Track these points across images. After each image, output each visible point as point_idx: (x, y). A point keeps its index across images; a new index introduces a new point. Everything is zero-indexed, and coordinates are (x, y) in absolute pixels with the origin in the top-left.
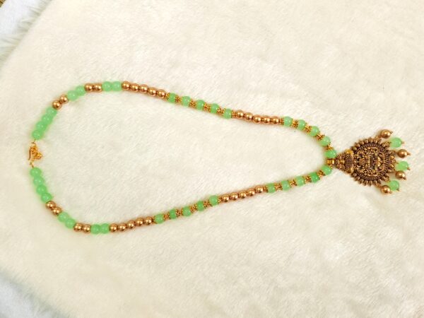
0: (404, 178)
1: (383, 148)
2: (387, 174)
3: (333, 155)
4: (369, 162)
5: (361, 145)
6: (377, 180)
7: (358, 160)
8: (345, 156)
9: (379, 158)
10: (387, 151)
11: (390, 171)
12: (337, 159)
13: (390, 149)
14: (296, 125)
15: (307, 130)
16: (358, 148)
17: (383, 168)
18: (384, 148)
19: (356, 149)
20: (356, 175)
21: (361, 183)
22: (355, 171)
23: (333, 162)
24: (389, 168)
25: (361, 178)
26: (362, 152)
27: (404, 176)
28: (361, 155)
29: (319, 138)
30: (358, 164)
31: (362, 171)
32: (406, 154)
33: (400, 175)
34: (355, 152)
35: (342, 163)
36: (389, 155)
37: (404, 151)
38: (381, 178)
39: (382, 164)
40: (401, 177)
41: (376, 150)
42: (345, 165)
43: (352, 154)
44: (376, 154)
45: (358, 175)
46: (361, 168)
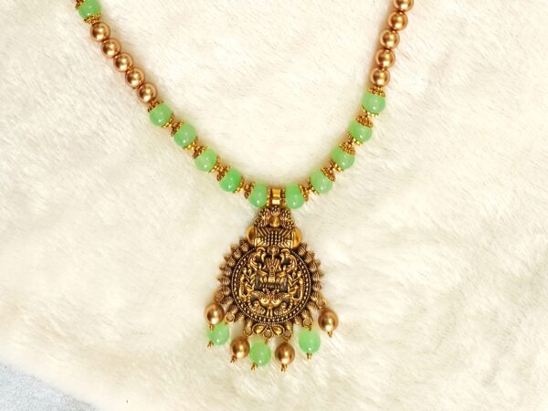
0: (234, 358)
1: (298, 313)
2: (241, 318)
3: (291, 201)
4: (271, 280)
5: (308, 266)
6: (231, 295)
7: (278, 257)
8: (287, 228)
9: (278, 302)
10: (293, 321)
11: (249, 324)
12: (283, 210)
13: (297, 326)
14: (363, 120)
15: (348, 144)
16: (304, 257)
17: (255, 310)
18: (300, 315)
19: (301, 253)
20: (245, 249)
21: (227, 259)
22: (252, 249)
23: (276, 202)
24: (254, 323)
25: (237, 261)
26: (293, 266)
27: (240, 355)
28: (287, 263)
29: (330, 169)
30: (268, 256)
31: (252, 263)
32: (285, 361)
33: (241, 347)
34: (295, 251)
35: (271, 221)
36: (284, 325)
37: (291, 357)
38: (234, 303)
39: (266, 308)
40: (235, 350)
41: (296, 296)
42: (268, 226)
43: (291, 244)
44: (286, 296)
45: (243, 253)
46: (258, 261)
